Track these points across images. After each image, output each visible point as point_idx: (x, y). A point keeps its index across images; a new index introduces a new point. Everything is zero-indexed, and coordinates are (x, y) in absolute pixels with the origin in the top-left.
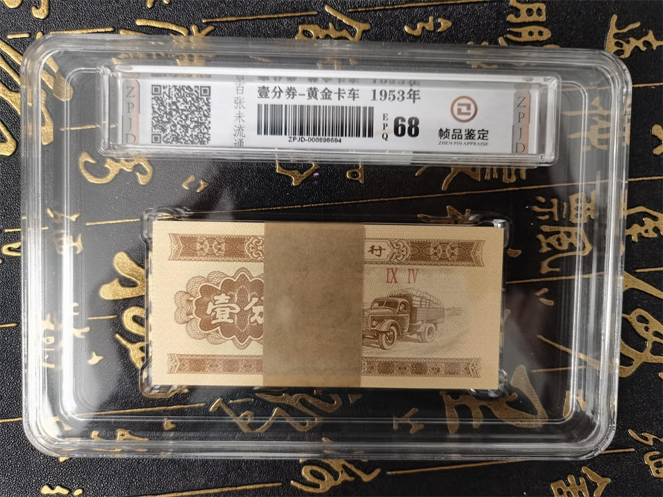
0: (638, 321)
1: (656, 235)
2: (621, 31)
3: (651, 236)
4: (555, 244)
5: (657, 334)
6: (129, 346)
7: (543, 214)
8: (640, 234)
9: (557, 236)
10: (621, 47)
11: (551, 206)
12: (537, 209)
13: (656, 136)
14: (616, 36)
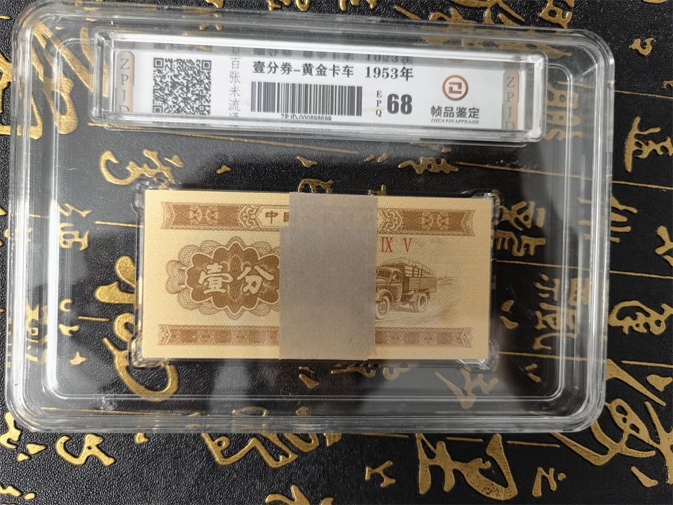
0: (617, 411)
1: (645, 331)
2: (642, 133)
3: (641, 331)
4: (550, 322)
5: (634, 427)
6: (115, 352)
7: (544, 292)
8: (631, 327)
9: (553, 315)
10: (641, 147)
11: (553, 285)
12: (539, 286)
13: (660, 237)
14: (637, 136)
